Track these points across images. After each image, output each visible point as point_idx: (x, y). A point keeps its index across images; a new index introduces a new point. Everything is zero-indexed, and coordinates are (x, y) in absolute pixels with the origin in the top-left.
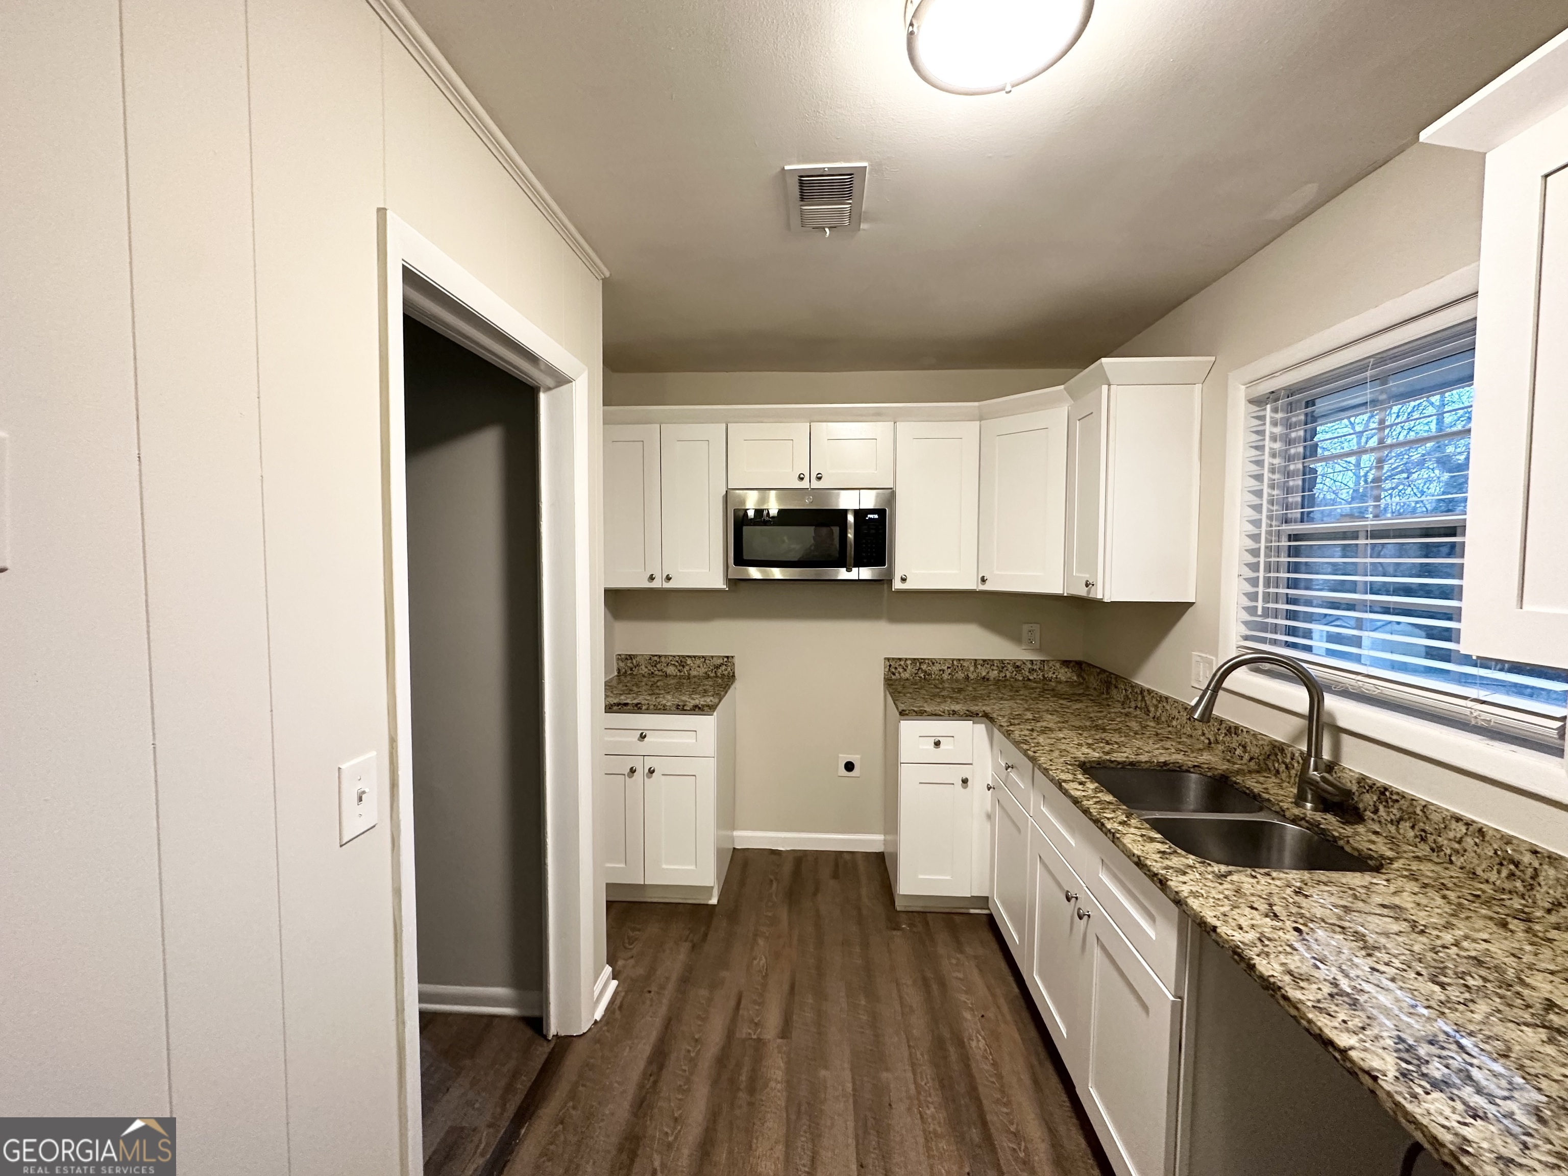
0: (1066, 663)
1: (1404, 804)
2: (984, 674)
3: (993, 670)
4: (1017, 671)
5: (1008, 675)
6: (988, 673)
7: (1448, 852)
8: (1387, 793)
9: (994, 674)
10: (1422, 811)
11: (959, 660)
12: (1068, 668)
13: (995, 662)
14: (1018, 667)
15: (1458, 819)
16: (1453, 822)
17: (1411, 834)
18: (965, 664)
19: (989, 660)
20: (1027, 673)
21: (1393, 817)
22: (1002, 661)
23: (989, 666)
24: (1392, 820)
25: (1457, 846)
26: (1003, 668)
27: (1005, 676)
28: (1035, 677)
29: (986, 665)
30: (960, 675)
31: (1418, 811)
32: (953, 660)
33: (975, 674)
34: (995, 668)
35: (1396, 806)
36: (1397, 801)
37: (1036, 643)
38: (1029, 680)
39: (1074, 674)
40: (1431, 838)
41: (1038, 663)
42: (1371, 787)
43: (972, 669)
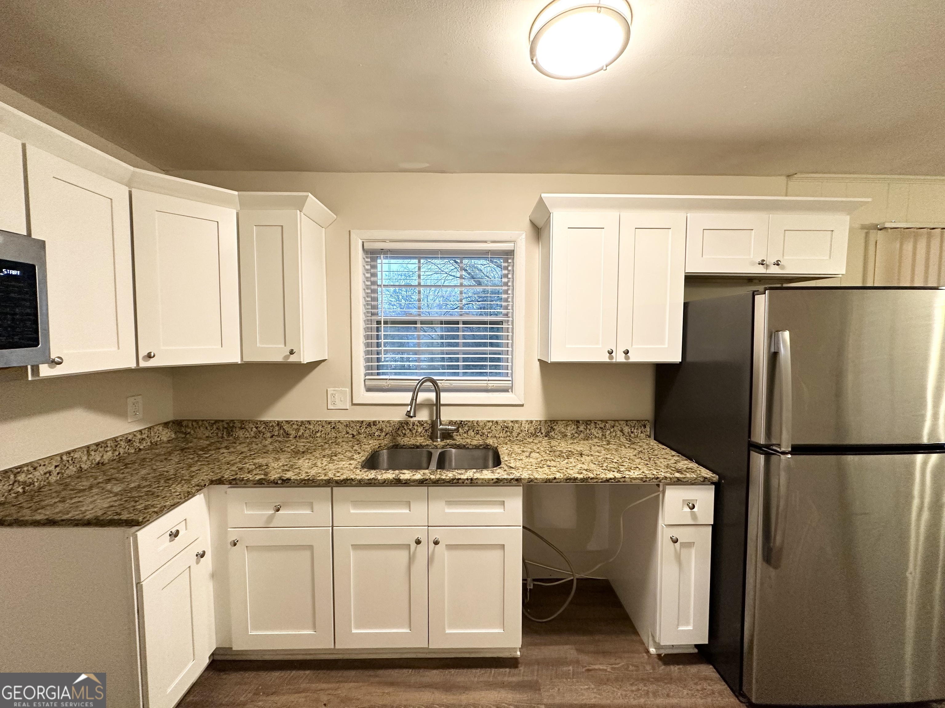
0: (166, 425)
1: (469, 424)
2: (98, 459)
3: (107, 452)
4: (129, 445)
5: (122, 451)
6: (102, 456)
7: (486, 434)
8: (463, 423)
9: (108, 455)
10: (477, 424)
11: (69, 453)
12: (168, 428)
13: (109, 442)
14: (130, 441)
15: (489, 422)
16: (488, 423)
17: (473, 433)
18: (76, 455)
19: (102, 442)
20: (138, 445)
21: (465, 431)
22: (115, 440)
23: (103, 449)
24: (465, 432)
25: (489, 430)
26: (116, 446)
27: (119, 454)
28: (144, 445)
29: (101, 449)
30: (72, 470)
31: (475, 424)
32: (61, 455)
33: (89, 463)
34: (109, 449)
35: (467, 426)
36: (467, 424)
37: (140, 415)
38: (140, 449)
39: (172, 433)
40: (480, 432)
41: (146, 432)
42: (455, 423)
43: (85, 458)
